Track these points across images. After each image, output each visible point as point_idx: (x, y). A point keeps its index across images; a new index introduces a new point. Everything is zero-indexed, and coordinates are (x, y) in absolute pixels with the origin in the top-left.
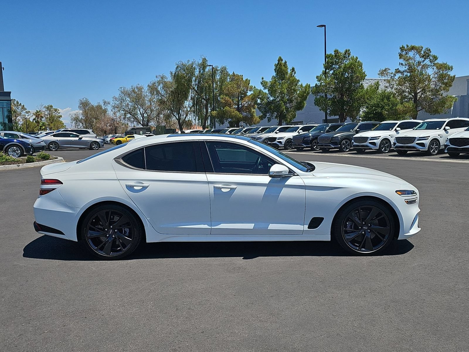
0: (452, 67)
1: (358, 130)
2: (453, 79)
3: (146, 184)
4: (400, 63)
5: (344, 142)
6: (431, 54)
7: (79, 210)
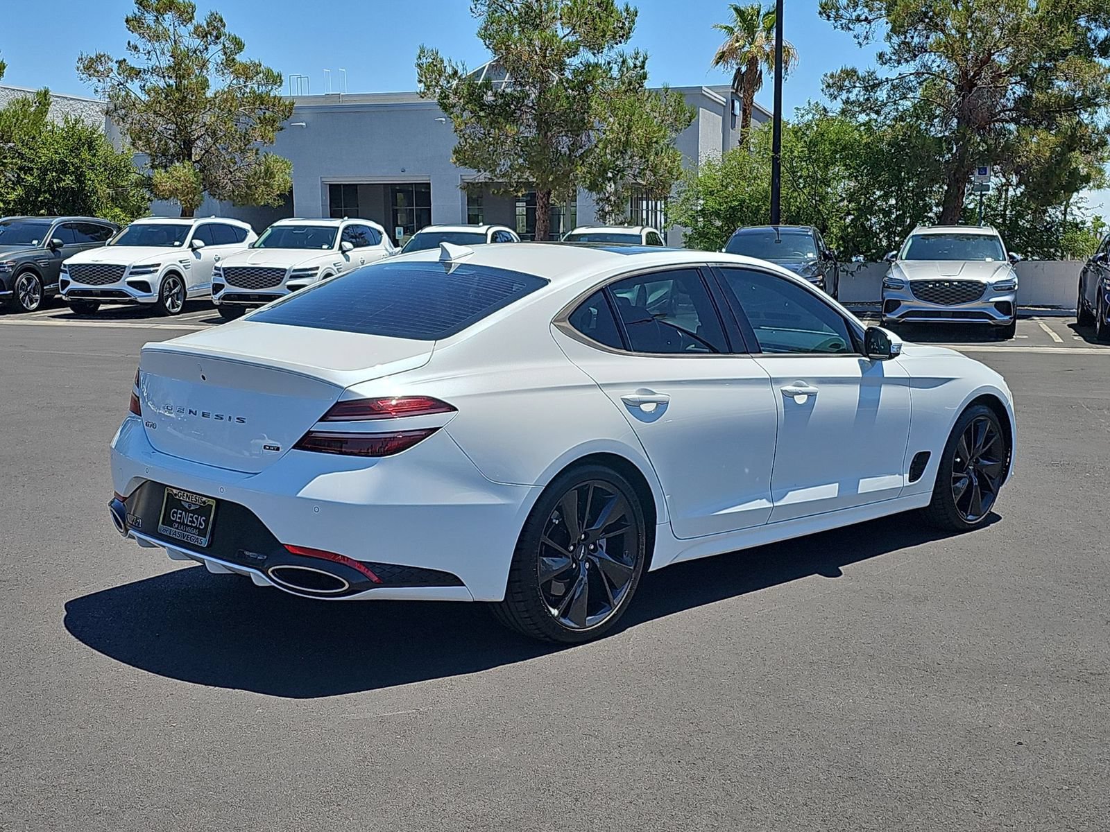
0: (280, 76)
1: (55, 241)
2: (290, 110)
3: (661, 393)
4: (129, 43)
5: (24, 280)
6: (226, 30)
7: (526, 491)
